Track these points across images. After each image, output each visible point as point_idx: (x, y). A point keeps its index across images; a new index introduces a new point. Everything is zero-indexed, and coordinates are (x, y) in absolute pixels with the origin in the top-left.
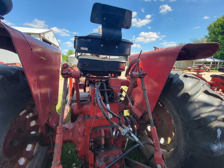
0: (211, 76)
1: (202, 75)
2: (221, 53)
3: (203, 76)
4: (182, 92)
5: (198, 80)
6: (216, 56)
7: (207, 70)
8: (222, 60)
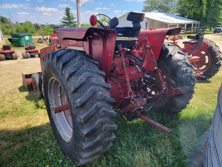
0: (183, 43)
1: (177, 42)
2: (194, 12)
3: (178, 44)
4: (168, 54)
5: (175, 47)
6: (190, 16)
7: (180, 38)
8: (196, 20)
